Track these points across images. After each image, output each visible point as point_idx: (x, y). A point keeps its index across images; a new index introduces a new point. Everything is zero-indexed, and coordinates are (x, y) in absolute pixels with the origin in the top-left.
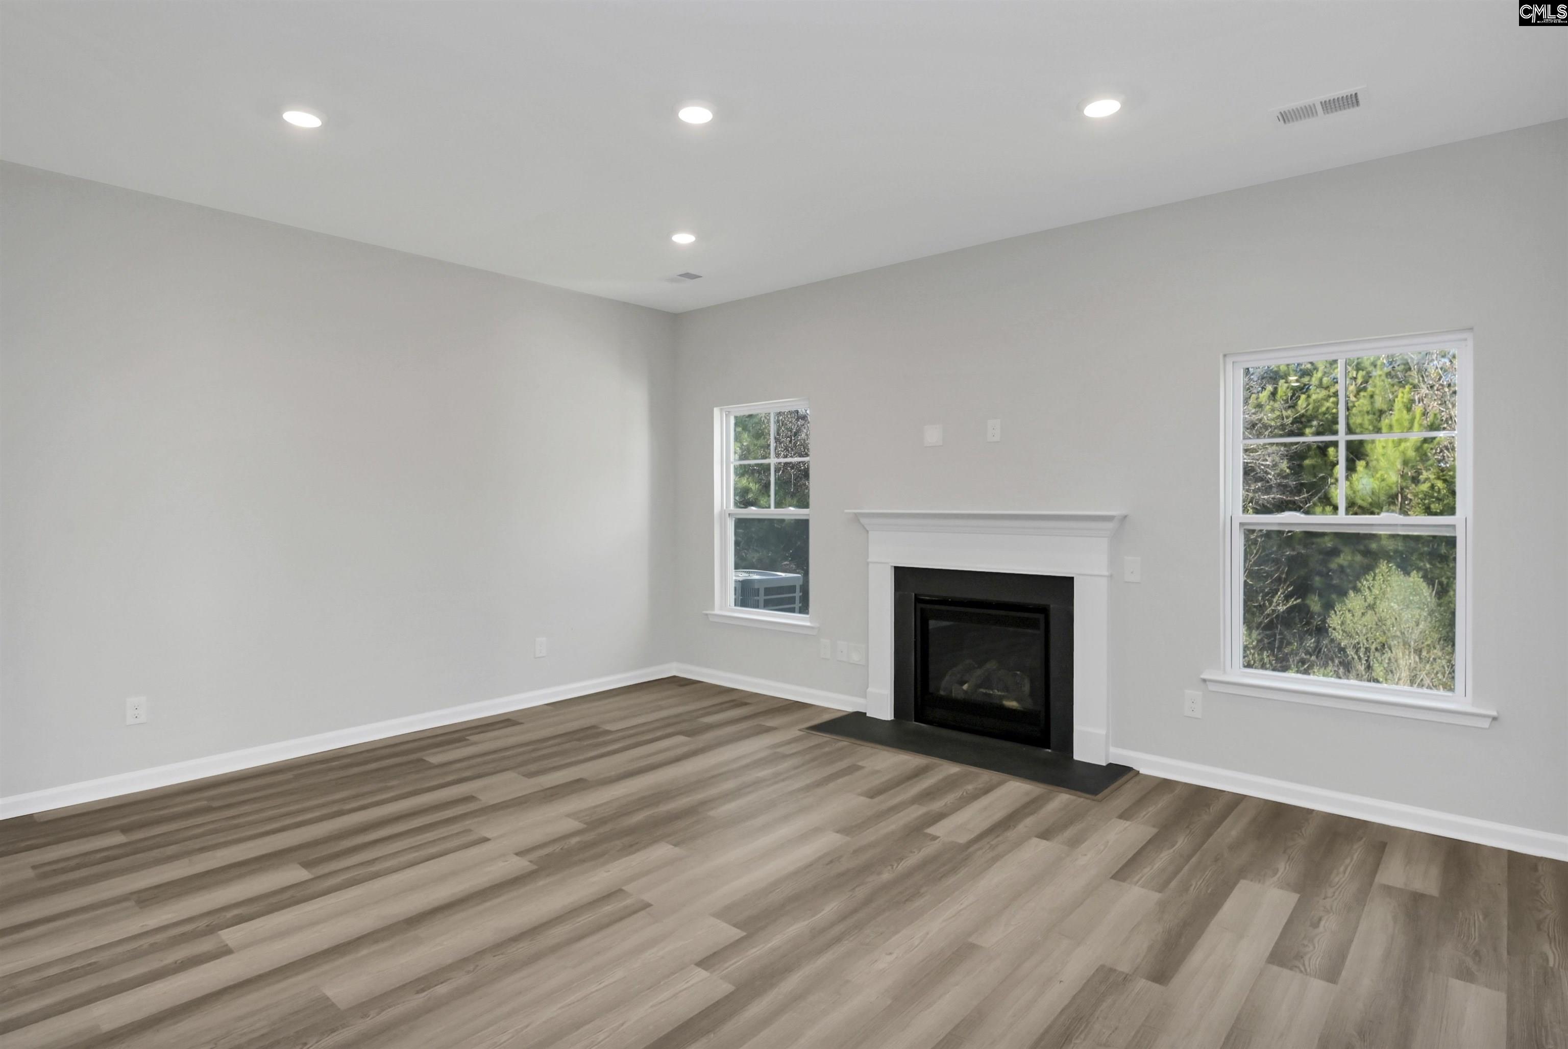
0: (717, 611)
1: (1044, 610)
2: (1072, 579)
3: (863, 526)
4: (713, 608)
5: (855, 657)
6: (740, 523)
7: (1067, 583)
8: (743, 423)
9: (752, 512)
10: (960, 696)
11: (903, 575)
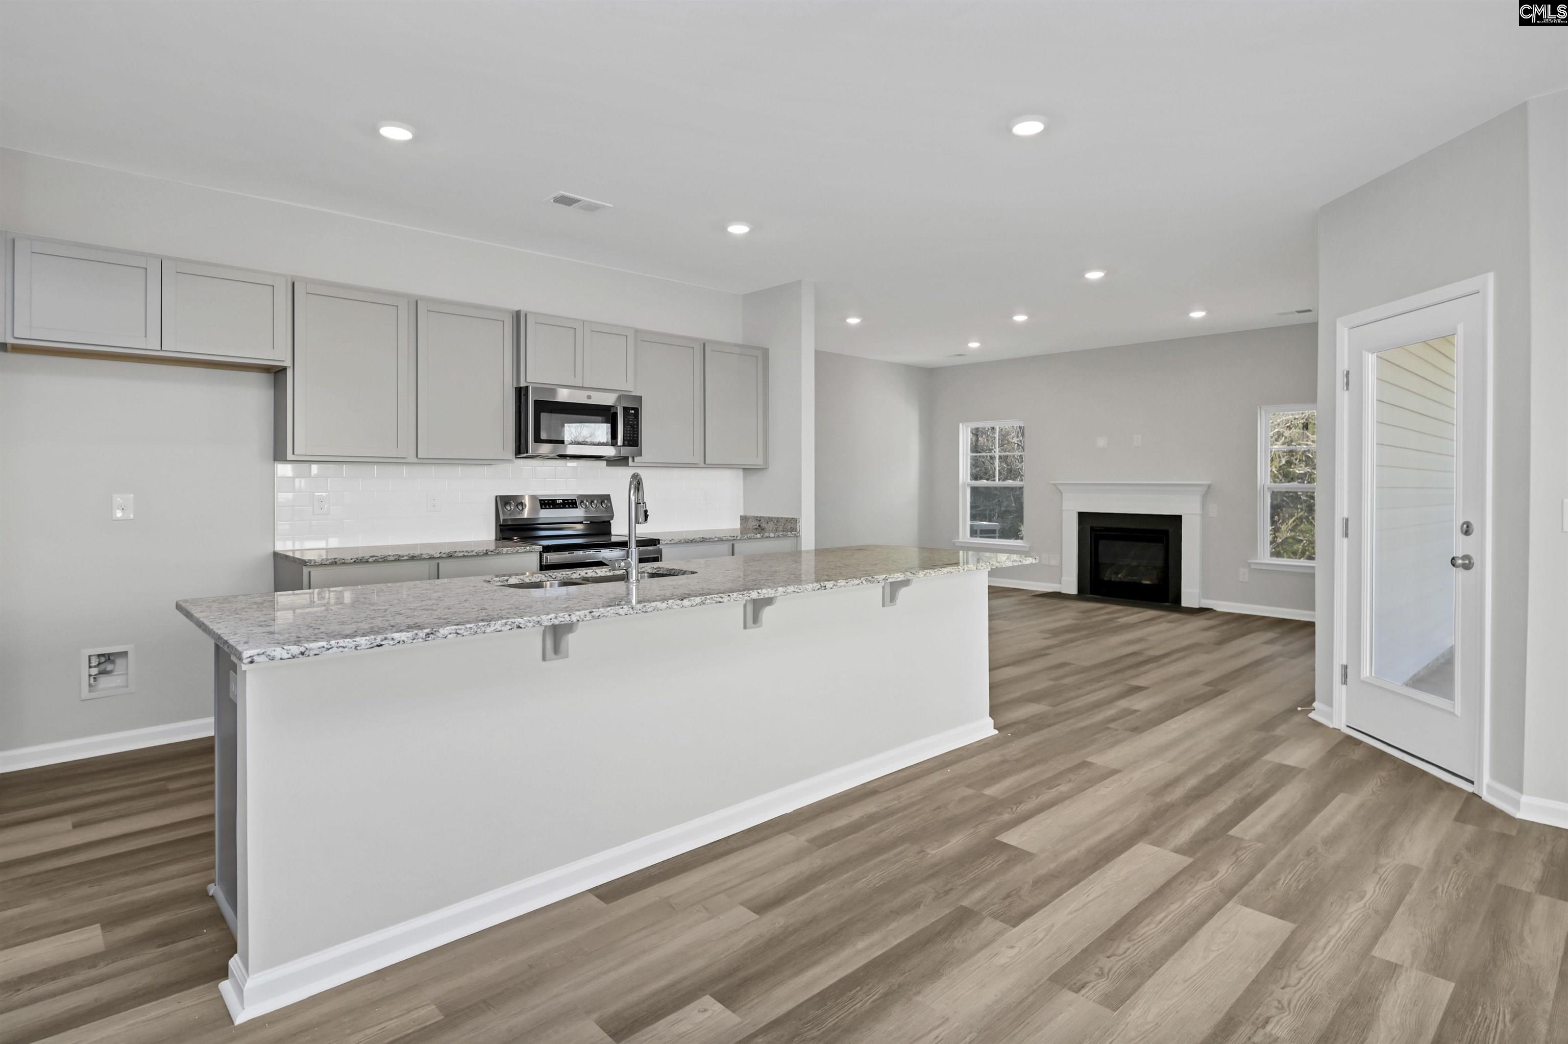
0: (961, 540)
1: (1166, 533)
2: (1180, 517)
3: (1060, 491)
4: (959, 539)
5: (1053, 562)
6: (975, 490)
7: (1178, 518)
8: (976, 433)
9: (983, 483)
10: (1118, 580)
11: (1083, 517)
